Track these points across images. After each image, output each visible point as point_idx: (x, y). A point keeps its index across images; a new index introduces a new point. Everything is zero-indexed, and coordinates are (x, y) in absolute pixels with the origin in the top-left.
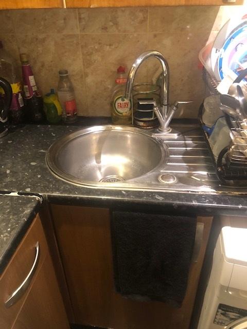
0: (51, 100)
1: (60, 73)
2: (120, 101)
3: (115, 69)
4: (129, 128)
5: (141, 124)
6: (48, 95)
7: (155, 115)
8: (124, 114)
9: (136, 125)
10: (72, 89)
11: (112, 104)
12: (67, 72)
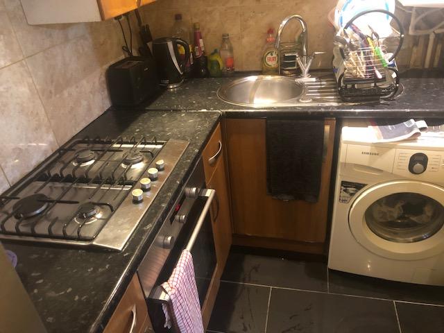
0: (215, 58)
1: (223, 36)
2: (269, 56)
3: (265, 31)
4: (277, 77)
5: (287, 72)
6: (213, 54)
7: (298, 65)
9: (282, 74)
10: (231, 50)
11: (263, 59)
12: (228, 35)
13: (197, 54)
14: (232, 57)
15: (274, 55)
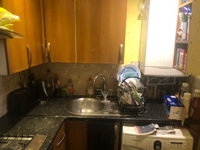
0: (65, 89)
1: (69, 80)
2: (90, 90)
3: (88, 79)
4: (93, 99)
5: (97, 97)
6: (63, 87)
7: (102, 94)
8: (91, 94)
9: (95, 98)
10: (72, 86)
11: (87, 91)
12: (71, 80)
13: (56, 87)
14: (73, 89)
15: (92, 90)
